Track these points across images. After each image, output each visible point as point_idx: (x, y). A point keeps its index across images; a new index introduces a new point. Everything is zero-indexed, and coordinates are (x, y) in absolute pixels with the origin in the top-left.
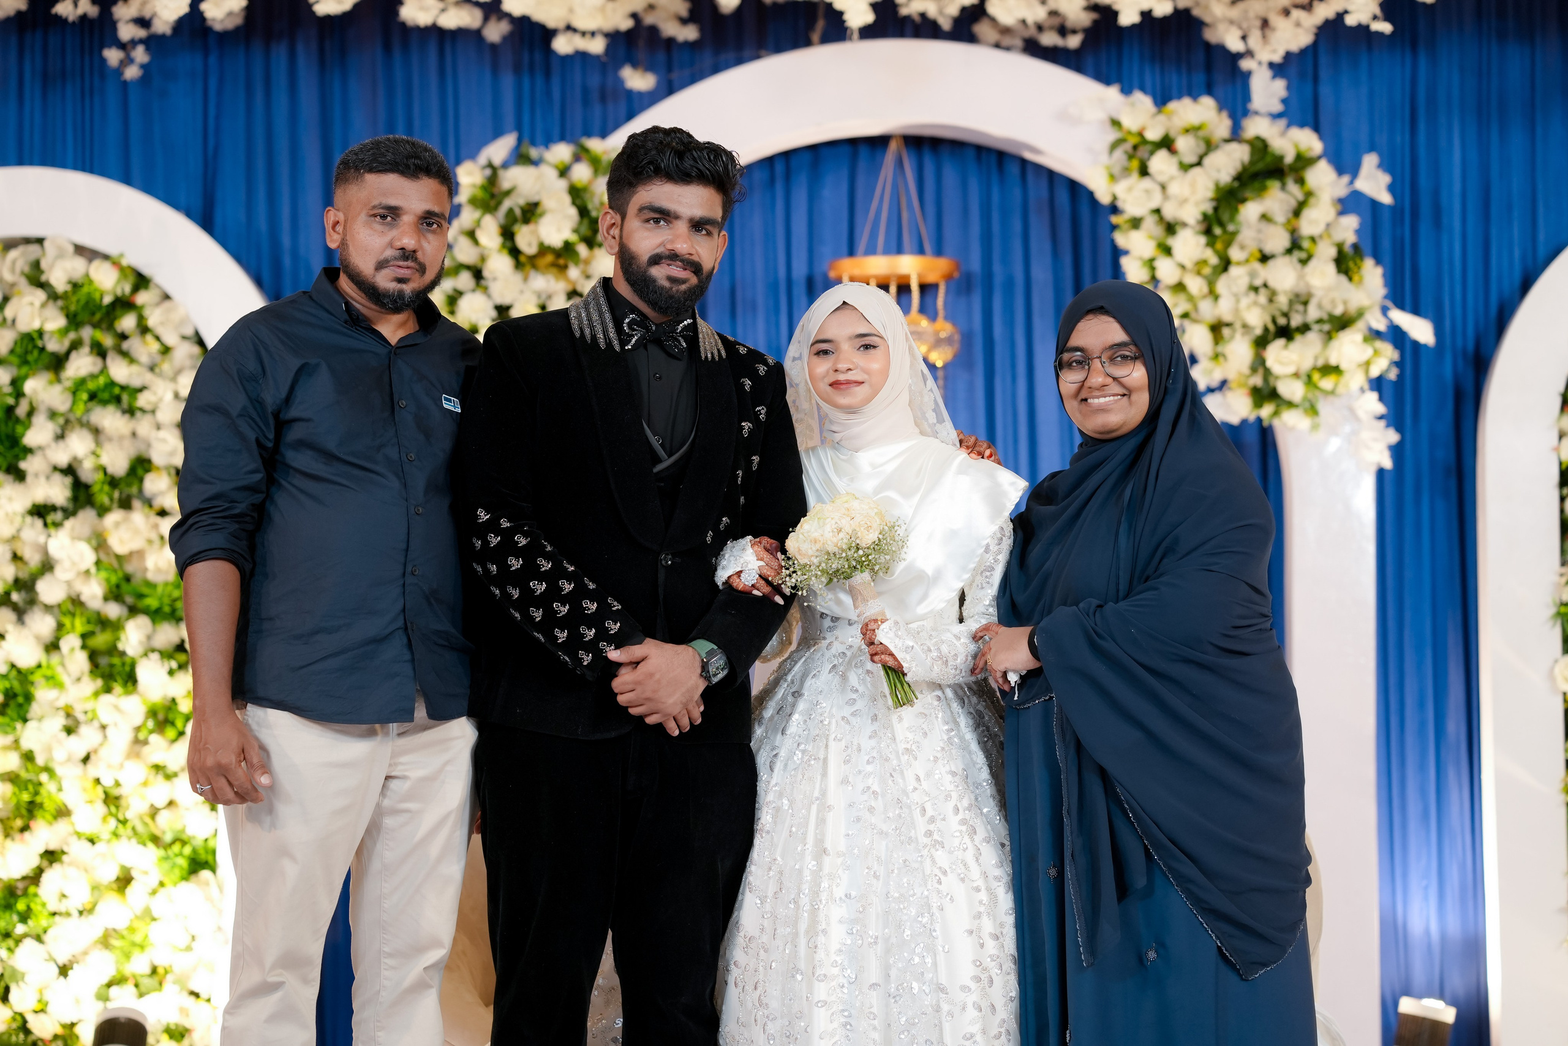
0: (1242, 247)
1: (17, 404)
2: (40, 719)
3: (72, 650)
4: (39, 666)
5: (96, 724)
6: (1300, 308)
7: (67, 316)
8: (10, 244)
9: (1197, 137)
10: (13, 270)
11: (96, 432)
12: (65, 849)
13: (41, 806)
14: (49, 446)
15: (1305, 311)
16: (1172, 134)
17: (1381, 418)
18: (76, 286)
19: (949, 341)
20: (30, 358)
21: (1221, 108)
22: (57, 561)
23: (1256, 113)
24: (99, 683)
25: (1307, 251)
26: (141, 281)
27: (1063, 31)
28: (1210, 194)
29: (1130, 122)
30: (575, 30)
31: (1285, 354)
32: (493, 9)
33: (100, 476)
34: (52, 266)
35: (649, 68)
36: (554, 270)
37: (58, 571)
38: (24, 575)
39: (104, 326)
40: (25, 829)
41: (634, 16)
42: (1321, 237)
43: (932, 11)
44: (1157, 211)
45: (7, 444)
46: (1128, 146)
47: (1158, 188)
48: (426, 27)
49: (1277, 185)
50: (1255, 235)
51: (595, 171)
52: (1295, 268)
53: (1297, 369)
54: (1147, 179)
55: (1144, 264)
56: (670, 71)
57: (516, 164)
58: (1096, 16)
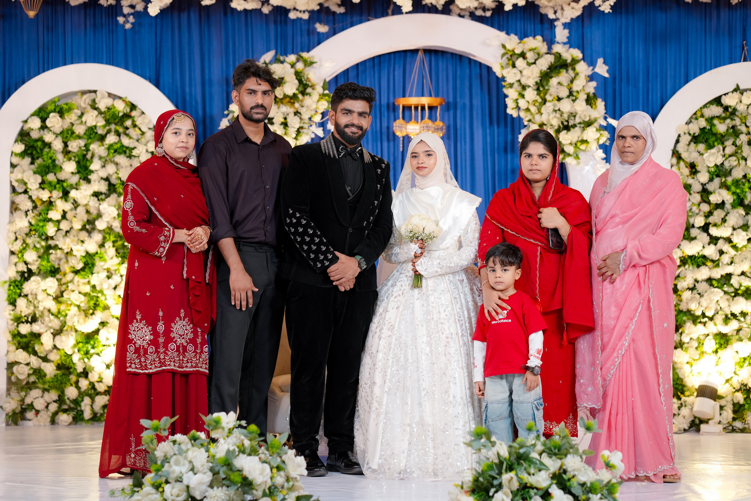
0: (551, 95)
1: (87, 154)
2: (98, 273)
3: (109, 247)
4: (97, 253)
5: (119, 275)
6: (573, 118)
7: (105, 121)
8: (84, 93)
9: (534, 52)
10: (85, 103)
11: (117, 164)
12: (108, 321)
13: (98, 305)
14: (99, 170)
15: (575, 119)
16: (525, 51)
17: (603, 159)
18: (109, 109)
19: (442, 129)
20: (92, 136)
21: (544, 41)
22: (103, 214)
23: (558, 43)
24: (120, 259)
25: (575, 97)
26: (133, 107)
27: (484, 9)
28: (538, 75)
29: (509, 47)
30: (297, 10)
31: (566, 136)
33: (119, 181)
34: (100, 101)
35: (326, 23)
36: (290, 104)
37: (104, 217)
38: (91, 218)
39: (119, 124)
40: (93, 314)
41: (320, 5)
42: (581, 91)
43: (434, 3)
44: (519, 81)
45: (83, 169)
46: (508, 56)
47: (519, 72)
48: (241, 11)
49: (564, 71)
50: (556, 90)
51: (305, 65)
52: (570, 103)
53: (571, 141)
54: (515, 69)
55: (514, 101)
56: (334, 24)
57: (275, 63)
58: (497, 4)
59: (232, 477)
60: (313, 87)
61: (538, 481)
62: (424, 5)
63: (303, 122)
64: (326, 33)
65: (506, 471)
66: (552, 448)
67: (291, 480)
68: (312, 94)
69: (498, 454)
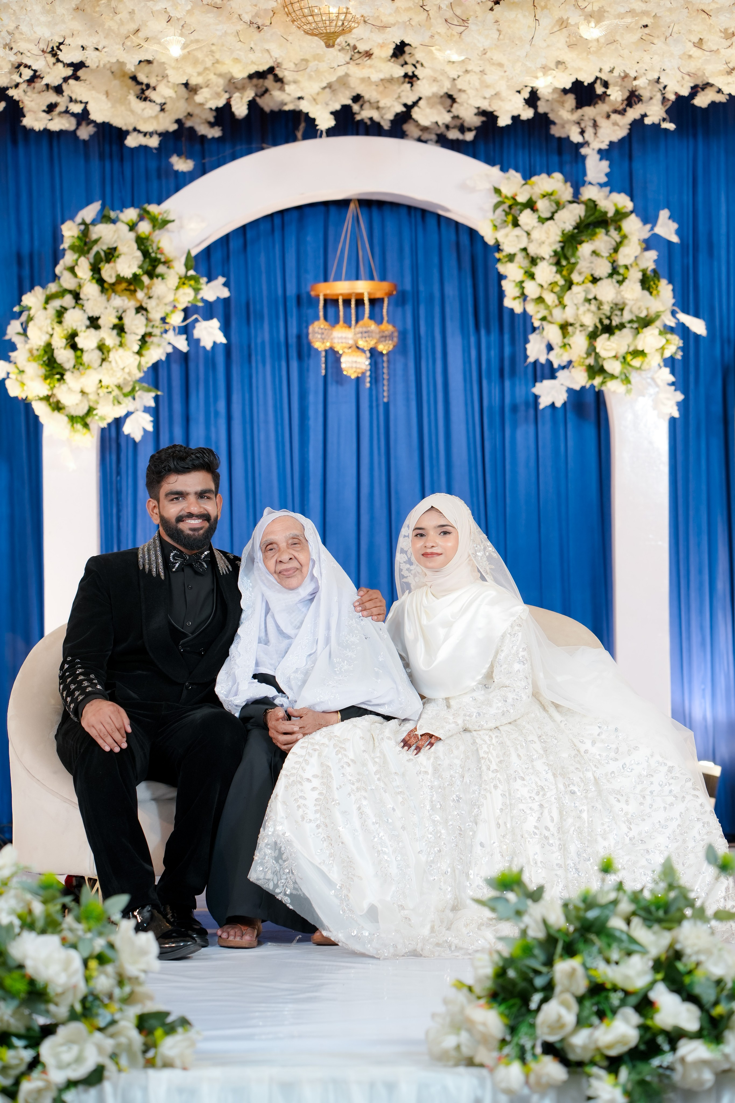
0: (580, 274)
6: (618, 313)
9: (550, 200)
15: (622, 315)
16: (534, 198)
17: (670, 384)
19: (391, 337)
21: (566, 181)
23: (590, 183)
25: (623, 275)
27: (462, 129)
28: (559, 238)
29: (507, 191)
30: (139, 132)
31: (608, 343)
32: (83, 117)
35: (189, 156)
36: (128, 293)
41: (178, 121)
42: (631, 265)
43: (377, 118)
44: (525, 250)
46: (505, 207)
47: (525, 234)
48: (40, 131)
49: (603, 231)
50: (588, 265)
51: (154, 227)
52: (614, 286)
53: (616, 353)
54: (518, 228)
55: (516, 285)
56: (204, 158)
57: (101, 222)
58: (484, 119)
59: (8, 982)
60: (167, 263)
61: (627, 977)
62: (359, 121)
63: (151, 324)
64: (190, 173)
65: (561, 956)
66: (653, 909)
67: (126, 982)
68: (166, 276)
69: (545, 922)
